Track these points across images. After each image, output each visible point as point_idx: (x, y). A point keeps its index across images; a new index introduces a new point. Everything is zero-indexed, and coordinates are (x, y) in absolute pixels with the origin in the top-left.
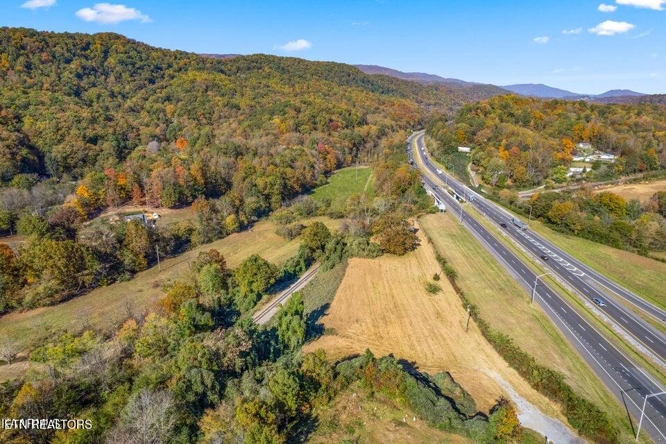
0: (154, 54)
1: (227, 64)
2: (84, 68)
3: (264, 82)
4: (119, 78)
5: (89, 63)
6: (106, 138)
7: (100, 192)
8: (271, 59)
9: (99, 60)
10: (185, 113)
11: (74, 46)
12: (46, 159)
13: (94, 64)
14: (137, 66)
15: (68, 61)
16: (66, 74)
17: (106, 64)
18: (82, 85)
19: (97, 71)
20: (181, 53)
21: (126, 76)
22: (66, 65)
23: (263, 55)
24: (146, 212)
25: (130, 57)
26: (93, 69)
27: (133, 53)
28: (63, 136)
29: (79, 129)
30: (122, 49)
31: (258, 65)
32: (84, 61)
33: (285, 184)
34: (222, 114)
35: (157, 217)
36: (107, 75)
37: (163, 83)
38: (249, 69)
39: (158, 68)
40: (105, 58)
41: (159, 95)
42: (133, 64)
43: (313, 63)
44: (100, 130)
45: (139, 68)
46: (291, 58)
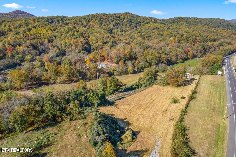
0: (140, 18)
1: (166, 21)
2: (116, 23)
3: (178, 27)
4: (126, 26)
5: (118, 22)
6: (110, 42)
7: (96, 57)
8: (184, 18)
9: (121, 21)
10: (140, 36)
11: (115, 17)
12: (91, 48)
13: (119, 22)
14: (132, 22)
15: (112, 22)
16: (111, 25)
17: (123, 22)
18: (114, 28)
19: (120, 24)
20: (149, 18)
21: (128, 25)
22: (111, 23)
23: (181, 17)
24: (108, 64)
25: (131, 19)
26: (119, 24)
27: (132, 18)
28: (97, 41)
29: (102, 39)
30: (129, 17)
31: (178, 21)
32: (117, 21)
33: (160, 60)
34: (155, 37)
35: (110, 66)
36: (122, 25)
37: (140, 27)
38: (174, 22)
39: (139, 22)
40: (124, 20)
41: (137, 31)
42: (131, 21)
43: (203, 19)
44: (108, 40)
45: (133, 23)
46: (193, 18)
